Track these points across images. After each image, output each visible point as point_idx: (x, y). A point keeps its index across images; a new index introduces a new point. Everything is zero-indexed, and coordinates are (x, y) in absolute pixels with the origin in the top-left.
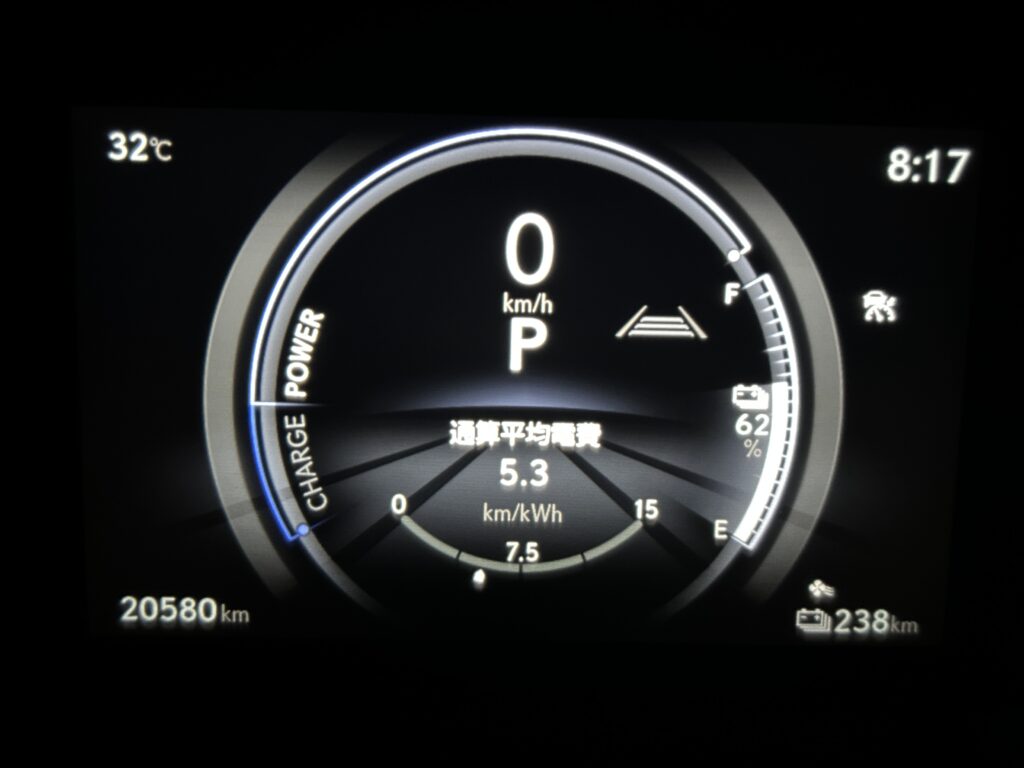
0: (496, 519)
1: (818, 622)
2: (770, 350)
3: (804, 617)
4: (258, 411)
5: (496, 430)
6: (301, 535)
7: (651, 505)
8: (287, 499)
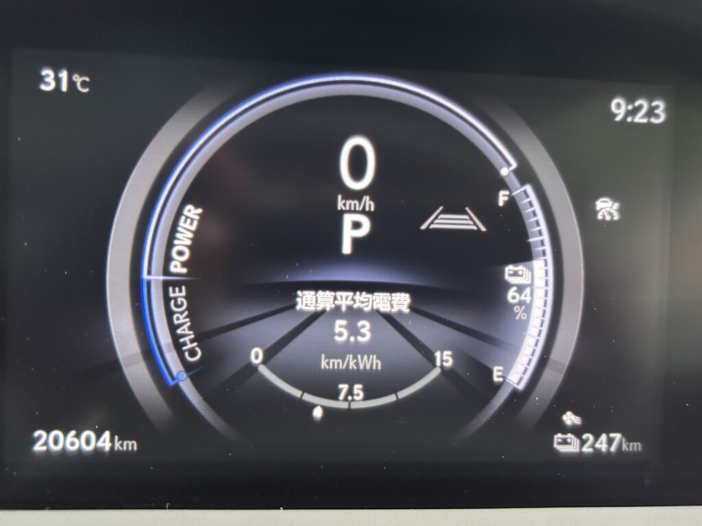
0: (331, 367)
1: (570, 444)
2: (531, 240)
3: (560, 440)
4: (149, 283)
5: (332, 299)
6: (179, 381)
7: (447, 355)
8: (169, 351)
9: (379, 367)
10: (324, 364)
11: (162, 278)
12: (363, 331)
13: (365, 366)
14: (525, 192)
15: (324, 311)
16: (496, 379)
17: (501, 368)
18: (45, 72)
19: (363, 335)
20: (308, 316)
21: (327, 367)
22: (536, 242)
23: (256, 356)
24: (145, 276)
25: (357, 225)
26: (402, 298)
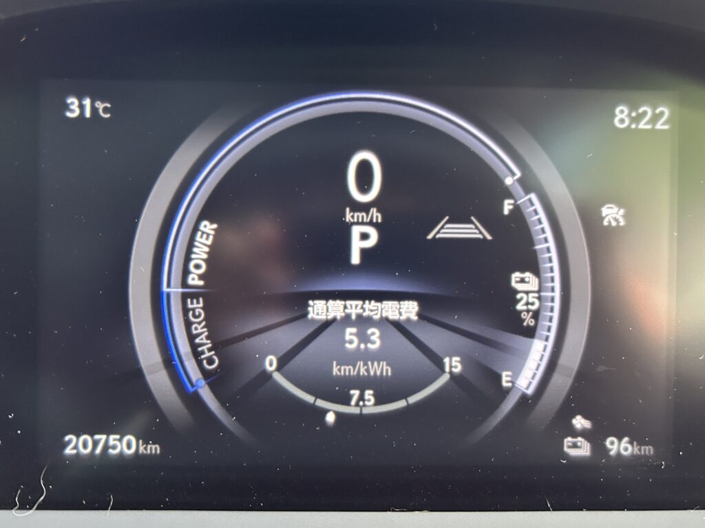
0: (342, 373)
1: (580, 447)
2: (537, 247)
3: (570, 444)
4: (168, 295)
5: (342, 307)
6: (199, 387)
7: (456, 361)
8: (189, 360)
9: (389, 374)
10: (335, 371)
11: (180, 290)
12: (373, 338)
13: (375, 372)
14: (530, 200)
15: (334, 320)
16: (505, 384)
17: (509, 373)
18: (69, 101)
19: (373, 343)
20: (319, 324)
21: (339, 374)
22: (542, 249)
23: (270, 363)
24: (165, 289)
25: (365, 236)
26: (411, 306)
